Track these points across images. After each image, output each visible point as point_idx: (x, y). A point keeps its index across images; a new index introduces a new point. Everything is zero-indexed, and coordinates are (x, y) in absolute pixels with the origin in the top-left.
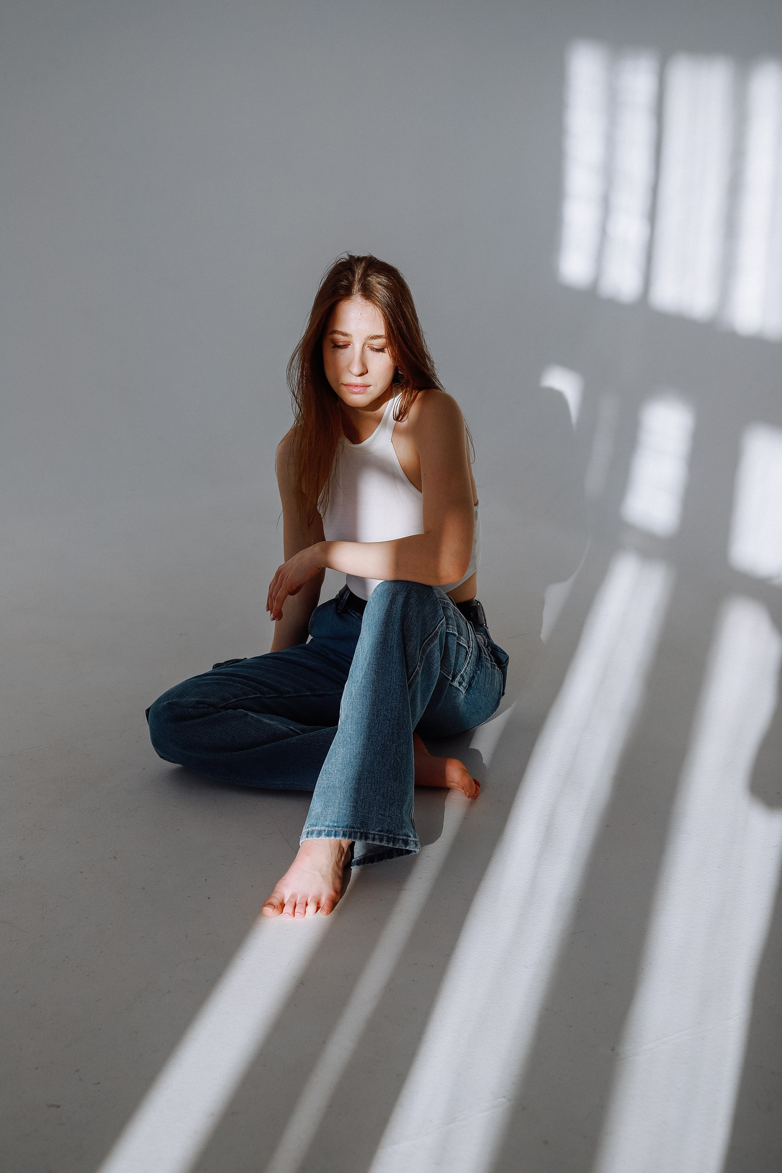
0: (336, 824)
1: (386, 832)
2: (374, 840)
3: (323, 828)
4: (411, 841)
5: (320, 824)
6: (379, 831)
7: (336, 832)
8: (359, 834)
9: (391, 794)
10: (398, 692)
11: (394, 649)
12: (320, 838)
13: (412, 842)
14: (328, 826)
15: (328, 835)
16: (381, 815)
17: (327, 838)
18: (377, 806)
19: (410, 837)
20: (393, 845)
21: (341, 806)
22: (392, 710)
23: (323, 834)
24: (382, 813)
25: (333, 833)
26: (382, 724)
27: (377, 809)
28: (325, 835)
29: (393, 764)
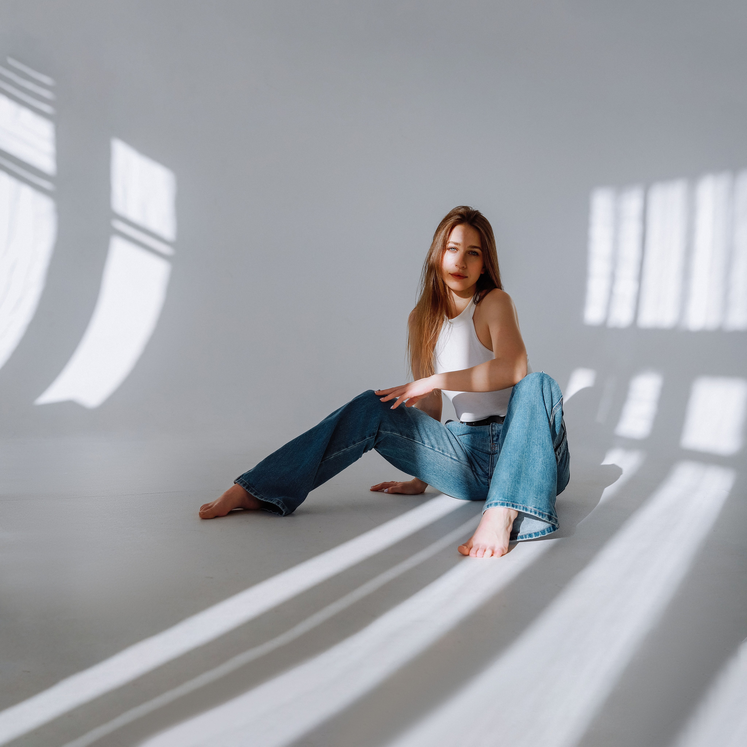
0: (506, 500)
1: (538, 509)
2: (531, 512)
3: (498, 501)
4: (553, 517)
5: (496, 498)
6: (534, 507)
7: (507, 503)
8: (522, 507)
9: (541, 487)
10: (541, 429)
11: (537, 406)
12: (497, 506)
13: (553, 519)
14: (502, 500)
15: (503, 504)
16: (535, 497)
17: (502, 506)
18: (532, 493)
19: (552, 515)
20: (542, 518)
21: (509, 490)
22: (538, 439)
23: (499, 504)
24: (536, 496)
25: (506, 504)
26: (532, 447)
27: (532, 494)
28: (500, 505)
29: (541, 470)
